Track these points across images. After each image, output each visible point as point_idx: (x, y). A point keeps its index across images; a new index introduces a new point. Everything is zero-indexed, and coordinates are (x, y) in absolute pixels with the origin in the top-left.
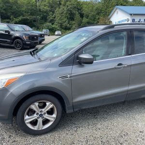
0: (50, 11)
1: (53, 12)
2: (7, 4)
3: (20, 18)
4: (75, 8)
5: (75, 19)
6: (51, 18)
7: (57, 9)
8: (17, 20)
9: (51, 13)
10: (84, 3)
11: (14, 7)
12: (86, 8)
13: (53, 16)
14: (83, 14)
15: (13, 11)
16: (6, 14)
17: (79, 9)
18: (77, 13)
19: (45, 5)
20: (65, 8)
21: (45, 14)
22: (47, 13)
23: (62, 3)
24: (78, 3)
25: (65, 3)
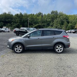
2: (32, 19)
3: (37, 25)
4: (65, 19)
5: (64, 24)
6: (52, 24)
7: (55, 20)
9: (52, 22)
10: (70, 16)
11: (35, 20)
12: (71, 18)
13: (53, 23)
14: (69, 21)
16: (32, 23)
17: (67, 19)
18: (65, 21)
19: (49, 19)
20: (59, 19)
21: (49, 22)
22: (50, 22)
23: (58, 17)
24: (67, 16)
25: (59, 17)
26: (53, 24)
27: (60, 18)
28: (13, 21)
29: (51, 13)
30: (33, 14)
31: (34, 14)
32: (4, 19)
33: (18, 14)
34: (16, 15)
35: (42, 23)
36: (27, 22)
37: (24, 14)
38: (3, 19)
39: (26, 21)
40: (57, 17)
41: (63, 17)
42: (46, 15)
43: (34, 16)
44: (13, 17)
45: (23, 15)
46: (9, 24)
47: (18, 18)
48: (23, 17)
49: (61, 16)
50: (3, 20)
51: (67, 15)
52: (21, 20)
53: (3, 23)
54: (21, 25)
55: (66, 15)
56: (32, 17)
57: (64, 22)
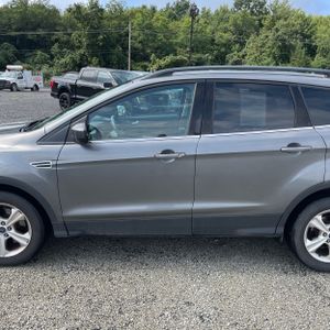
0: (236, 42)
1: (243, 45)
2: (146, 31)
3: (169, 59)
4: (297, 32)
5: (292, 58)
6: (235, 58)
7: (252, 37)
8: (162, 63)
9: (237, 46)
10: (320, 21)
11: (160, 36)
12: (325, 32)
13: (241, 54)
14: (316, 47)
15: (156, 45)
17: (305, 36)
18: (300, 44)
19: (226, 30)
20: (271, 35)
21: (223, 50)
22: (228, 46)
23: (266, 23)
24: (306, 21)
25: (273, 22)
26: (243, 56)
27: (277, 30)
28: (57, 40)
29: (236, 5)
30: (149, 7)
31: (154, 9)
32: (16, 30)
33: (78, 7)
34: (69, 10)
35: (192, 50)
36: (122, 45)
37: (108, 6)
38: (14, 27)
39: (118, 41)
40: (261, 26)
41: (287, 26)
42: (213, 12)
43: (156, 15)
44: (60, 19)
45: (102, 10)
46: (39, 52)
47: (79, 25)
48: (105, 22)
49: (279, 18)
50: (13, 33)
51: (307, 15)
52: (95, 36)
53: (12, 49)
54: (95, 60)
55: (302, 16)
56: (147, 22)
57: (293, 48)
